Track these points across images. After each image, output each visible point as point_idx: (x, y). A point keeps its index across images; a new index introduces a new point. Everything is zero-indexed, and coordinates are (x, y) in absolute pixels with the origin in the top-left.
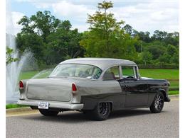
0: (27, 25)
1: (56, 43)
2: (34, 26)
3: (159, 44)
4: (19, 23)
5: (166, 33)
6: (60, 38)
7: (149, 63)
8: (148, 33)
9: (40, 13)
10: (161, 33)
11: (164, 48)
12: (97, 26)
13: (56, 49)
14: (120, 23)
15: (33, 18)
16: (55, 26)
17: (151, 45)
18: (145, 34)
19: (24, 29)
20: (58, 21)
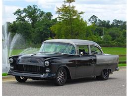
0: (20, 16)
1: (41, 28)
2: (25, 16)
3: (116, 29)
4: (15, 14)
5: (121, 21)
6: (44, 25)
7: (109, 43)
8: (109, 22)
9: (29, 7)
10: (118, 21)
11: (120, 32)
12: (64, 15)
13: (41, 33)
14: (81, 13)
15: (25, 10)
16: (41, 16)
17: (111, 30)
18: (107, 22)
19: (18, 18)
20: (43, 13)
